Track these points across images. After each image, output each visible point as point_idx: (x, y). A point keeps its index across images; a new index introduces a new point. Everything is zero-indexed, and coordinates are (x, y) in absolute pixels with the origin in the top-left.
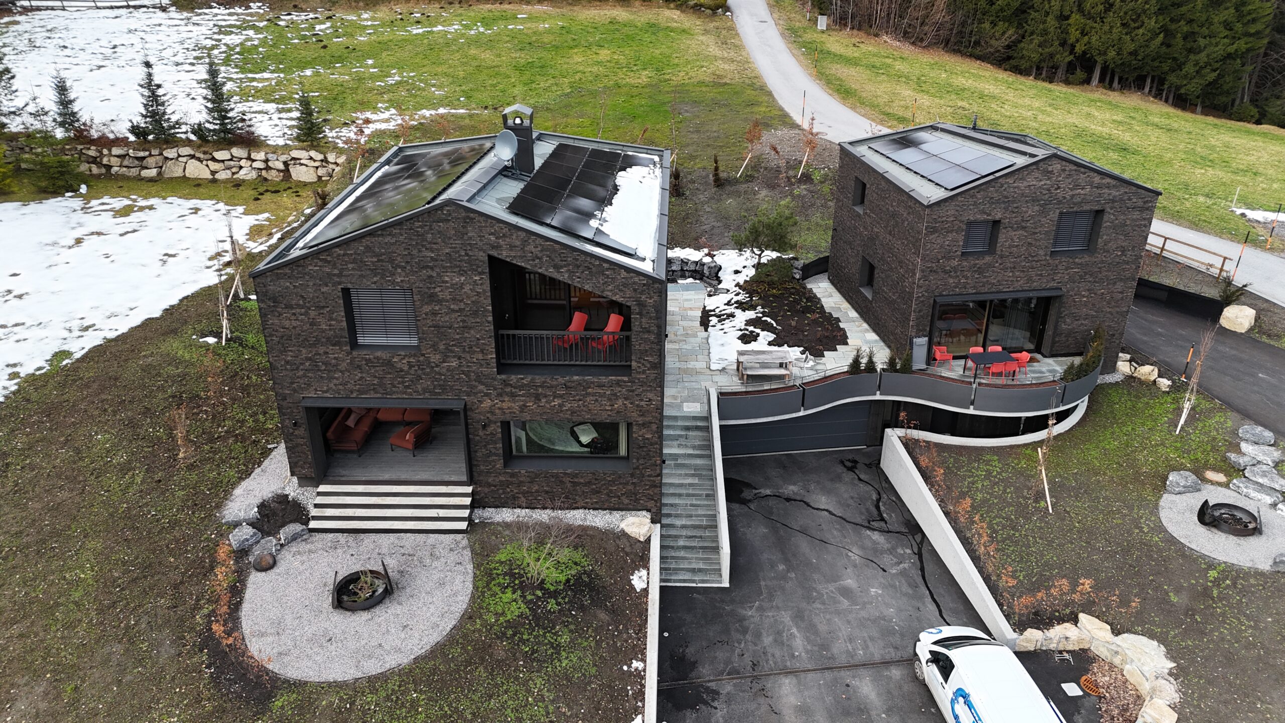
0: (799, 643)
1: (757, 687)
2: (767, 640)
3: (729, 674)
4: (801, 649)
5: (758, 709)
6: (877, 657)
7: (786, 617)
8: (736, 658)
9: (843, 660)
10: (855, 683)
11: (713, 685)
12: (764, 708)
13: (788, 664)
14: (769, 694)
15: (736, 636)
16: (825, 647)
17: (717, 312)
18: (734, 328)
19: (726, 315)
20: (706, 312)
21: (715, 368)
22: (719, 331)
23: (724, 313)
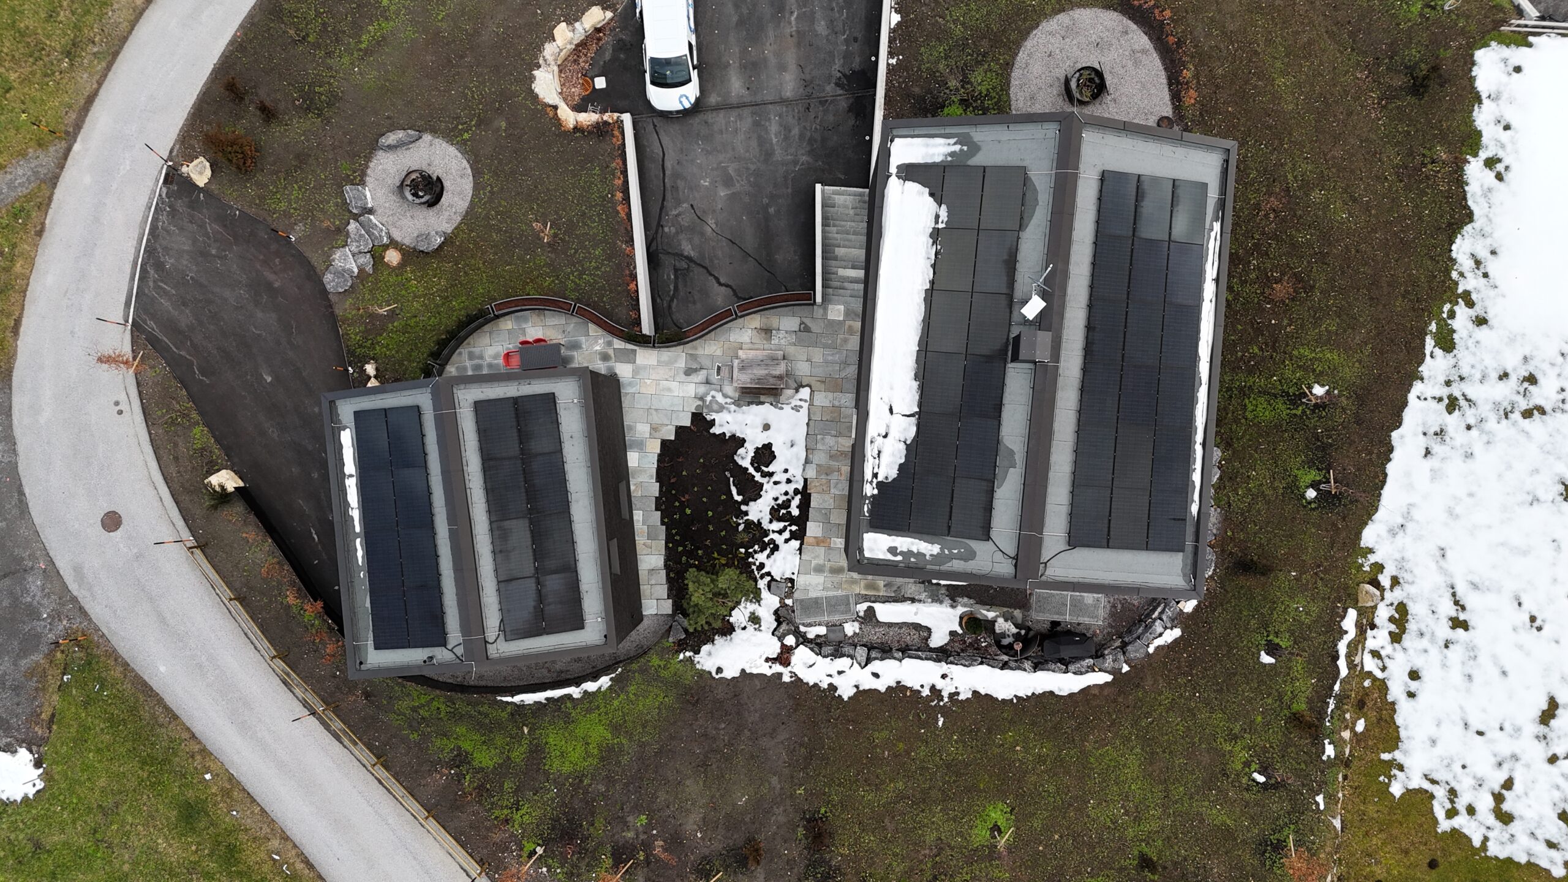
0: (774, 128)
1: (809, 89)
2: (796, 131)
3: (827, 101)
4: (773, 122)
5: (812, 70)
6: (722, 114)
7: (779, 155)
8: (820, 114)
9: (746, 112)
10: (744, 92)
11: (839, 91)
12: (807, 70)
13: (784, 109)
14: (802, 82)
15: (817, 136)
16: (757, 124)
17: (789, 528)
18: (776, 483)
19: (780, 519)
20: (799, 535)
21: (805, 393)
22: (792, 479)
23: (781, 525)
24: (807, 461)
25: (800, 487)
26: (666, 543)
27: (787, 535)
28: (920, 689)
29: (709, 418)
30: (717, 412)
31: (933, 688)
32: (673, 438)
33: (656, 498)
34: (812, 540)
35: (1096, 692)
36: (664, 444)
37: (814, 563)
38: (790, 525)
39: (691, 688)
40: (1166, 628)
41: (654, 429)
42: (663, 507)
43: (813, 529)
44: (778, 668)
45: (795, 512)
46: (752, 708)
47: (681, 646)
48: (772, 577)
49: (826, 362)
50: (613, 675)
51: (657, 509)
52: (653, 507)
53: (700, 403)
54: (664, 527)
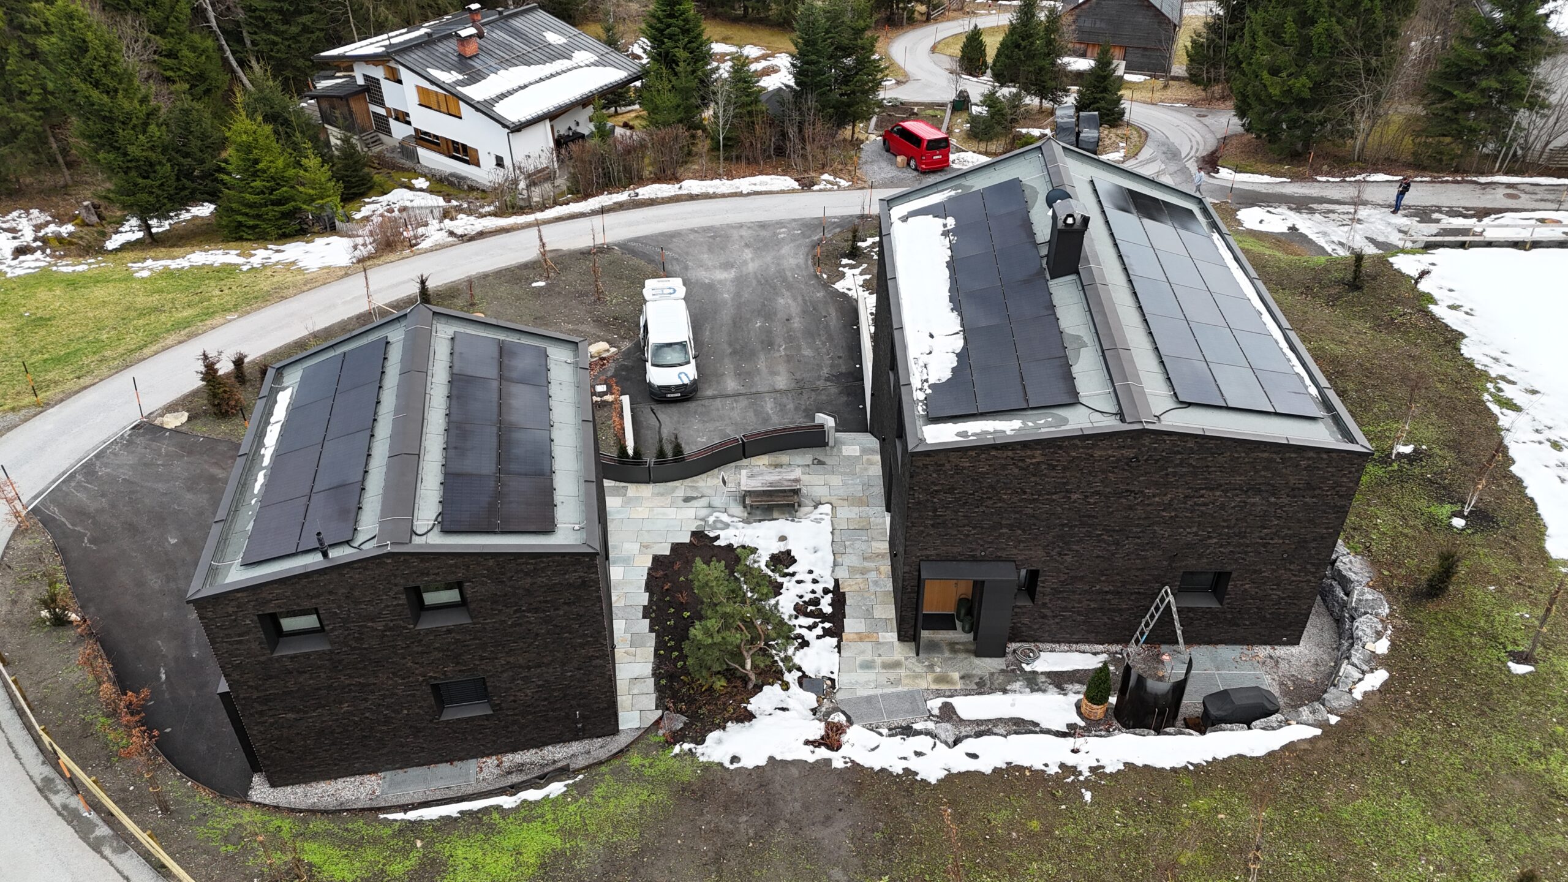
0: (769, 405)
1: (801, 384)
2: (791, 406)
3: (818, 389)
4: (769, 402)
5: (801, 374)
6: (718, 400)
9: (742, 398)
10: (739, 387)
11: (828, 384)
12: (798, 374)
13: (778, 395)
14: (793, 381)
16: (752, 404)
17: (820, 625)
18: (799, 582)
19: (808, 615)
20: (836, 631)
21: (826, 508)
22: (819, 579)
23: (810, 621)
24: (835, 564)
25: (831, 586)
26: (656, 651)
27: (818, 631)
28: (1043, 768)
29: (712, 535)
30: (722, 529)
31: (1062, 766)
32: (668, 553)
33: (644, 607)
34: (852, 636)
35: (1307, 746)
36: (656, 559)
37: (859, 660)
38: (822, 622)
39: (690, 783)
40: (1364, 673)
41: (645, 547)
42: (653, 615)
43: (851, 625)
44: (823, 753)
45: (828, 610)
46: (789, 798)
47: (677, 737)
48: (804, 673)
49: (845, 484)
50: (571, 782)
51: (644, 617)
52: (641, 615)
53: (703, 523)
54: (654, 634)
